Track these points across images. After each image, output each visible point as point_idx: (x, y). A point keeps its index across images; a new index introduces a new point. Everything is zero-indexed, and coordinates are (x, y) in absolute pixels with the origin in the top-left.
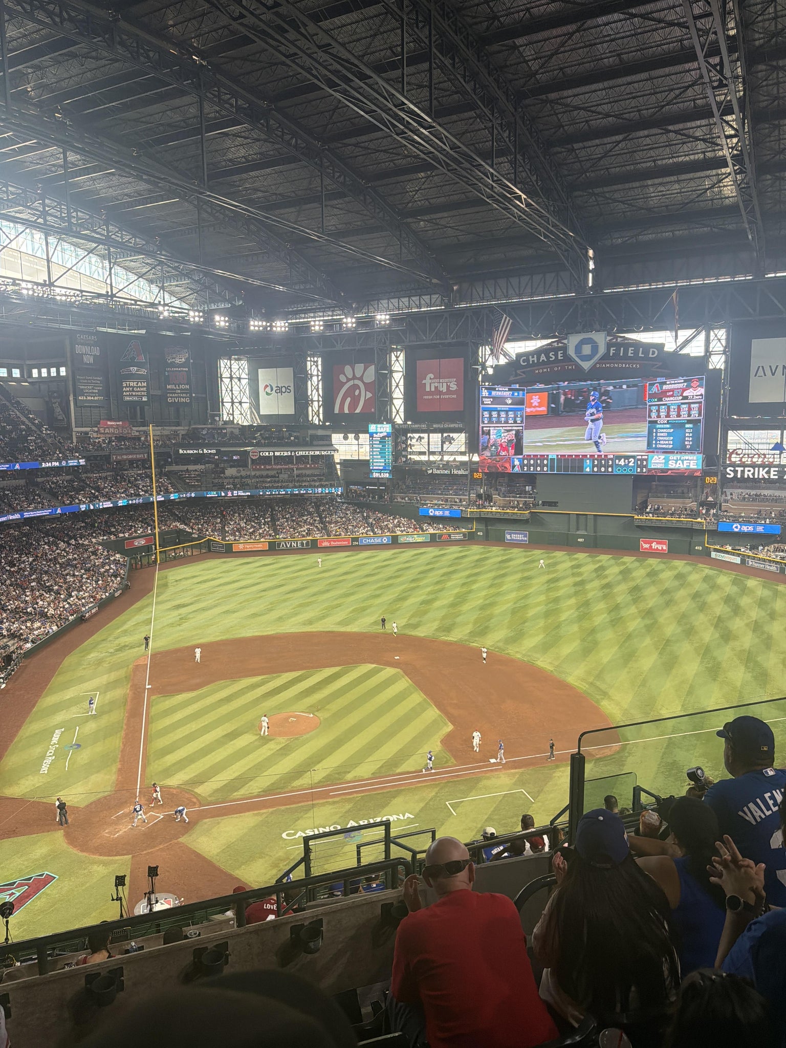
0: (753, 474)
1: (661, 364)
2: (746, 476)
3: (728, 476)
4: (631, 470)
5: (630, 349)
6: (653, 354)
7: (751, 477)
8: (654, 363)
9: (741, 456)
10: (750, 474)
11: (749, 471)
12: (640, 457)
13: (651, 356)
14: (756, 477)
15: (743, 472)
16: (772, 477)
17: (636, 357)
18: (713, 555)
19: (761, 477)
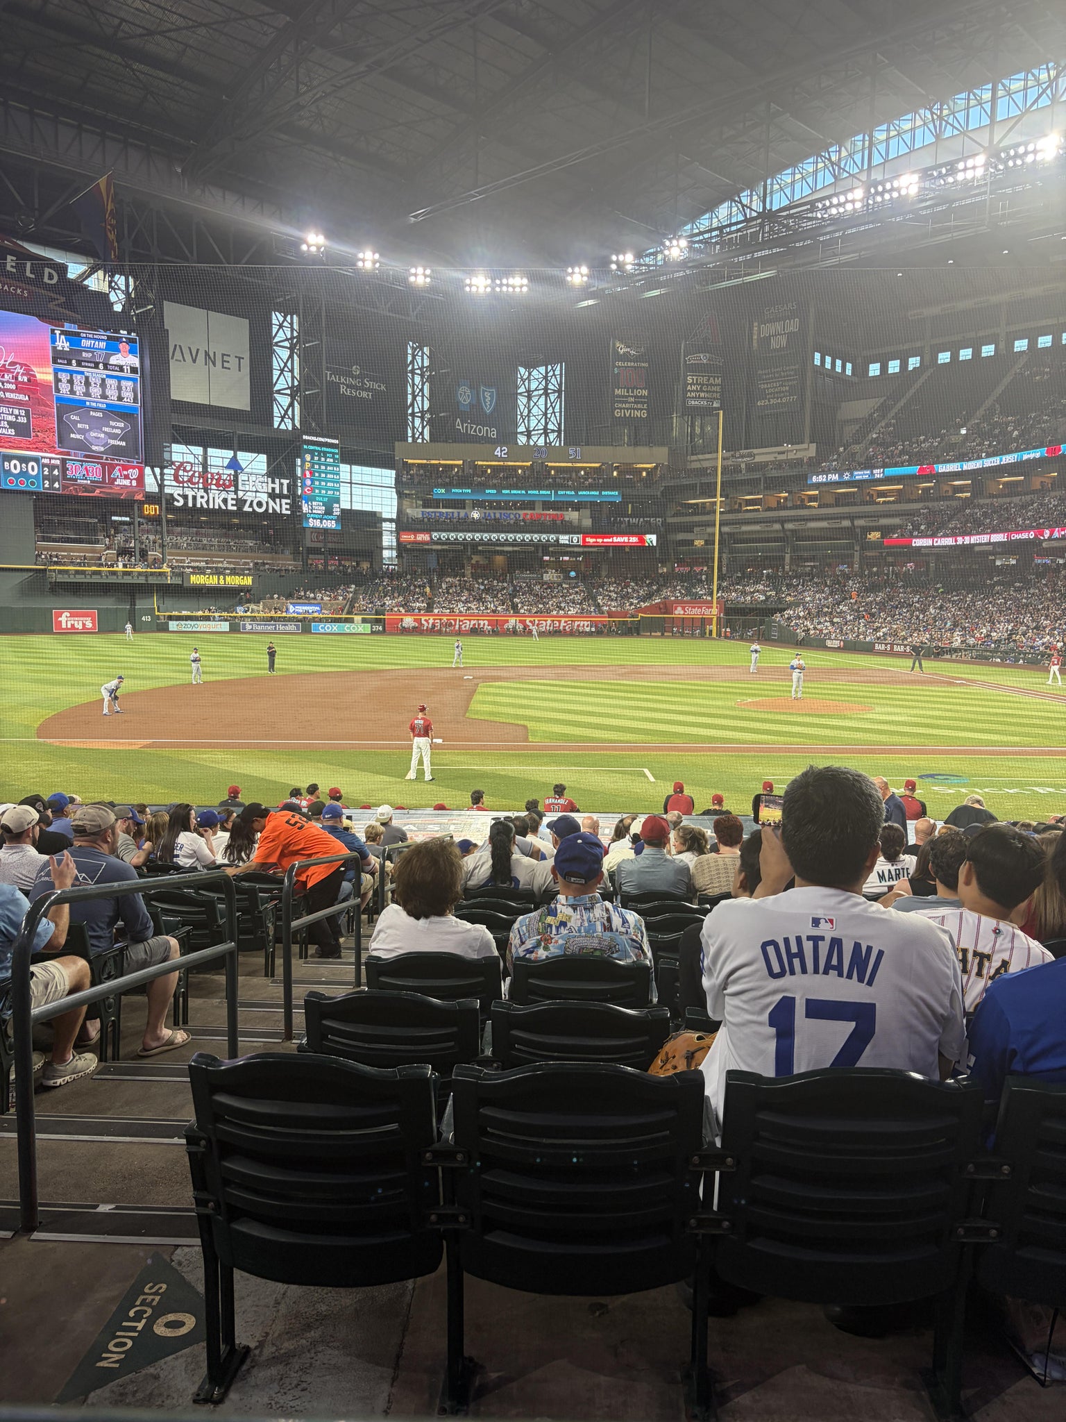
0: (207, 502)
1: (63, 299)
2: (199, 505)
3: (176, 503)
4: (33, 483)
5: (9, 258)
6: (51, 277)
7: (205, 506)
8: (55, 296)
9: (190, 473)
10: (204, 501)
11: (202, 497)
12: (46, 461)
13: (46, 280)
14: (211, 506)
15: (194, 498)
16: (230, 508)
17: (19, 276)
18: (173, 625)
19: (217, 507)
